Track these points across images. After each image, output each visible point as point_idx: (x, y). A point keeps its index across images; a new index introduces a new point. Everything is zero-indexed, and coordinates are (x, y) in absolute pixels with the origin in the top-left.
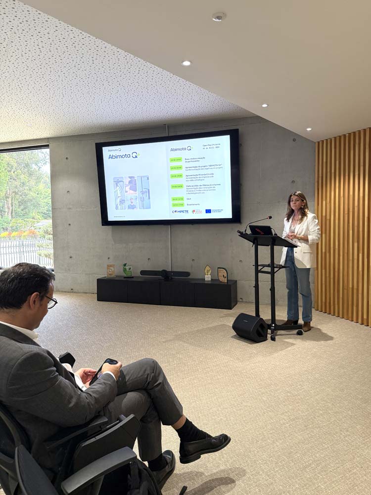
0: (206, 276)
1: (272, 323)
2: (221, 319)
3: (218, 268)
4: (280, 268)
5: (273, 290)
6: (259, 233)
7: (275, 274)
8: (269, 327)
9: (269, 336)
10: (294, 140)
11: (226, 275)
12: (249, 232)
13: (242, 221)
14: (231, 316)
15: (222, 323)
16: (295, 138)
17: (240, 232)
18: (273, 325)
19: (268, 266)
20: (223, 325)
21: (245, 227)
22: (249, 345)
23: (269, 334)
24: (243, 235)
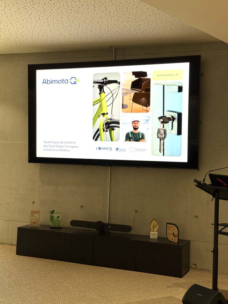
0: (151, 232)
2: (169, 290)
3: (168, 223)
11: (176, 234)
12: (208, 182)
13: (199, 167)
14: (182, 287)
17: (197, 182)
21: (203, 176)
24: (201, 186)
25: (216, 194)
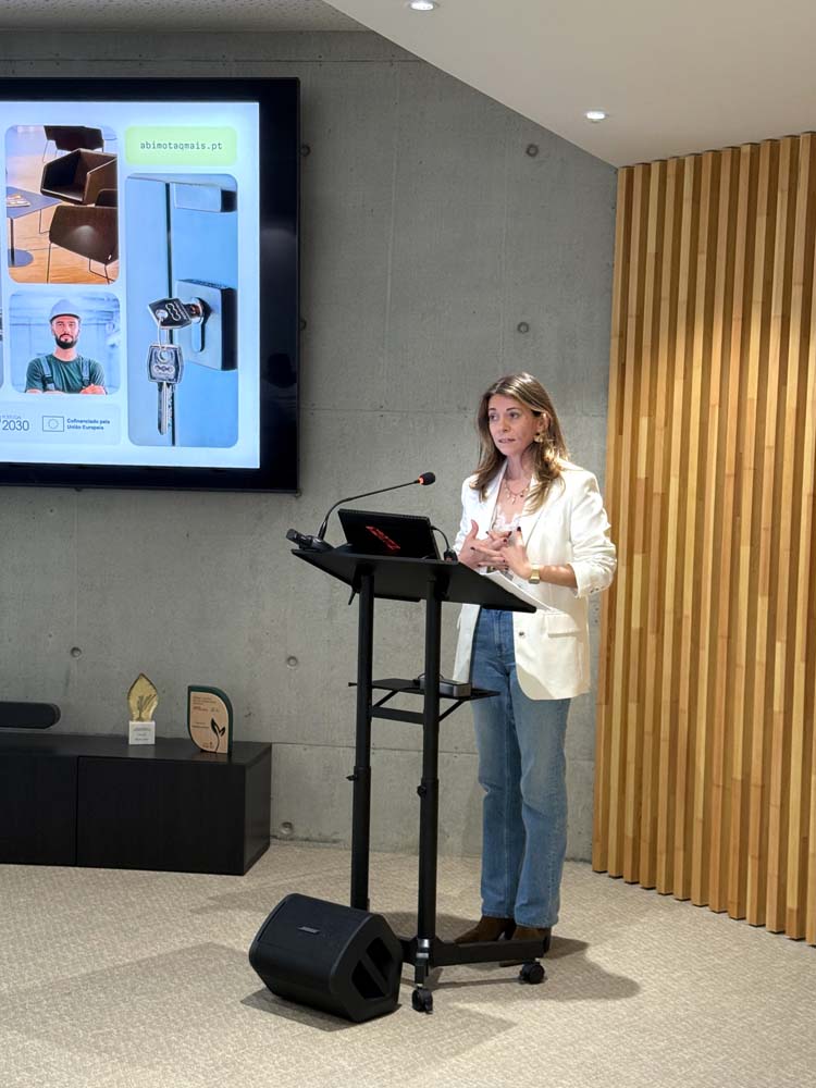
0: (133, 724)
1: (422, 935)
2: (198, 920)
3: (191, 689)
4: (461, 700)
5: (429, 791)
6: (380, 548)
7: (441, 724)
8: (409, 950)
9: (406, 991)
10: (532, 151)
11: (223, 723)
12: (337, 538)
13: (302, 485)
14: (248, 907)
15: (204, 939)
16: (536, 143)
17: (297, 539)
18: (426, 943)
19: (413, 687)
20: (208, 945)
21: (319, 516)
22: (323, 1035)
23: (408, 982)
24: (311, 552)
25: (364, 580)
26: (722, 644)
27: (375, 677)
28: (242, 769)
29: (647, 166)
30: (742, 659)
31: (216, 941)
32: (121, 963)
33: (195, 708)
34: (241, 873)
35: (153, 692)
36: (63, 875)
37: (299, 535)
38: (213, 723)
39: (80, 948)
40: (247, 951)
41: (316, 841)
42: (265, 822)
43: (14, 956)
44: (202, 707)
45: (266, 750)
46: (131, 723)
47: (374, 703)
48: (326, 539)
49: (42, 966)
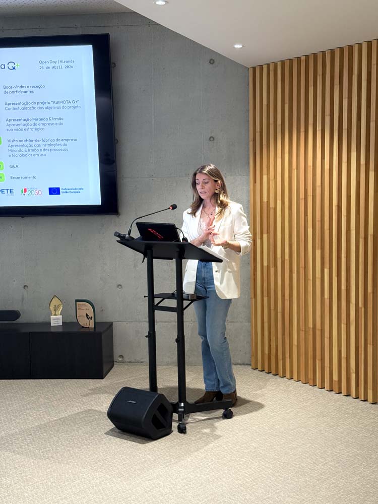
1: (180, 401)
3: (77, 301)
4: (192, 301)
5: (180, 340)
6: (154, 238)
7: (185, 311)
8: (175, 408)
9: (175, 425)
10: (212, 62)
12: (136, 234)
16: (214, 59)
17: (119, 236)
18: (182, 405)
19: (172, 296)
21: (127, 225)
22: (140, 446)
23: (175, 421)
24: (125, 241)
25: (149, 251)
26: (302, 271)
27: (156, 293)
28: (100, 334)
29: (261, 67)
30: (310, 277)
31: (93, 408)
32: (52, 420)
33: (79, 309)
34: (103, 379)
35: (60, 303)
36: (26, 383)
37: (119, 234)
38: (87, 315)
39: (35, 414)
40: (106, 412)
41: (134, 362)
42: (111, 356)
43: (6, 420)
44: (82, 308)
45: (110, 325)
46: (51, 317)
47: (155, 304)
48: (131, 235)
49: (19, 423)
